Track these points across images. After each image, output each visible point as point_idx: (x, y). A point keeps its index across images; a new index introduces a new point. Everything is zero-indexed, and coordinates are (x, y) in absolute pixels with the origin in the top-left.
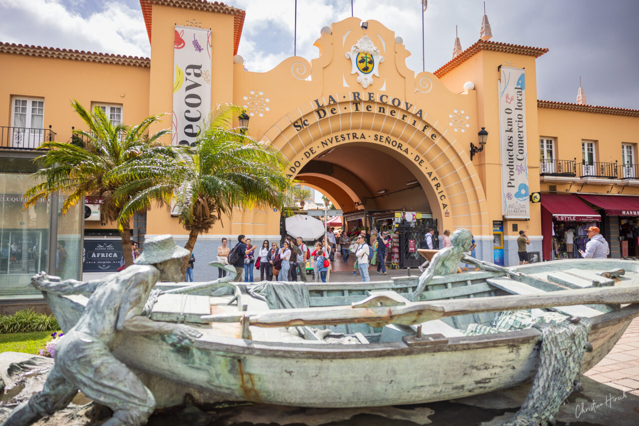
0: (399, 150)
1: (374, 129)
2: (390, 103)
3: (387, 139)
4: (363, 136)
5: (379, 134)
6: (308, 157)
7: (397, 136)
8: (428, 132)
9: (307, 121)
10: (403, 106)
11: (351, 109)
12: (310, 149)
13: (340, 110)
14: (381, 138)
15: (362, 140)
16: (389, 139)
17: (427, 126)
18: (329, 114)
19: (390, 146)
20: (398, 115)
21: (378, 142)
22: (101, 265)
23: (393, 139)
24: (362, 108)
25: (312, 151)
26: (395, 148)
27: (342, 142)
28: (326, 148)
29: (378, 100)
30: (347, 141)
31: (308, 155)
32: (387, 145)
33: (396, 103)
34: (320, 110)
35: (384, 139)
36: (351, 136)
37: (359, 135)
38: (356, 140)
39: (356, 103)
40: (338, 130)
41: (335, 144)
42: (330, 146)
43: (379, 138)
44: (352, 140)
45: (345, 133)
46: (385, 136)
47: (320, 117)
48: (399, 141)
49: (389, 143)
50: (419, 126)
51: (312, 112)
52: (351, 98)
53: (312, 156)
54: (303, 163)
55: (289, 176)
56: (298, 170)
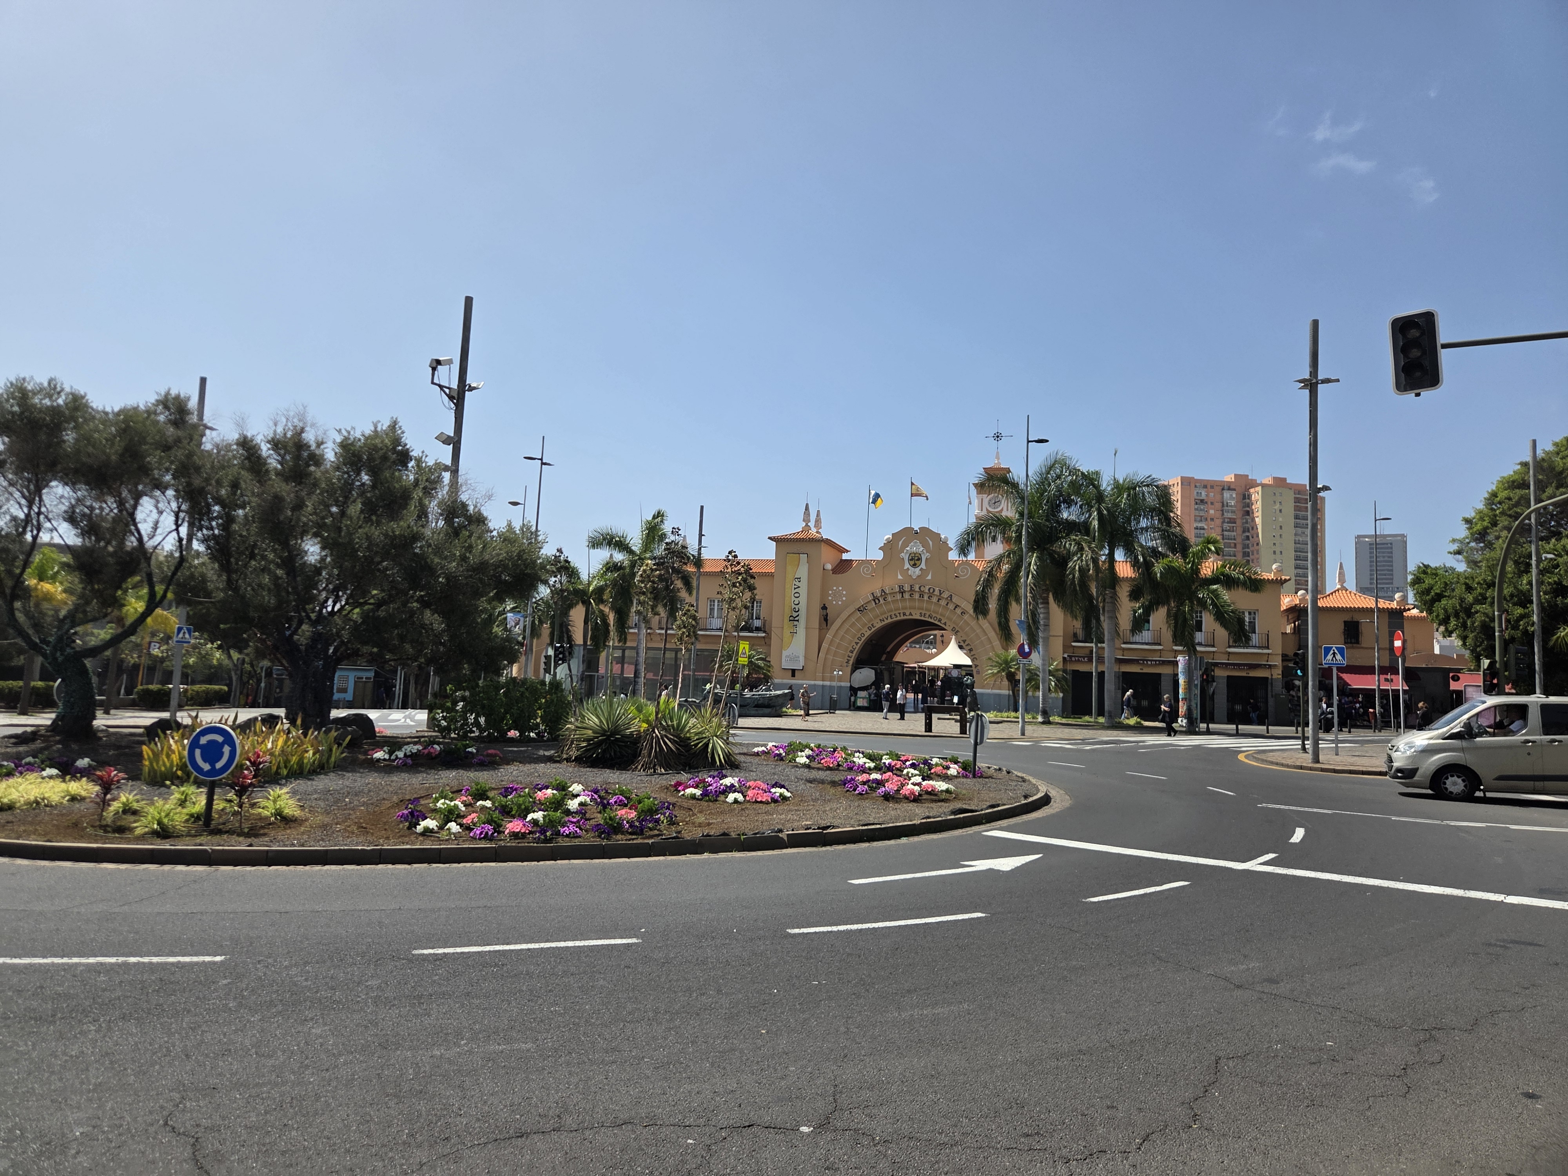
0: (939, 624)
1: (919, 609)
2: (927, 591)
4: (911, 614)
5: (923, 612)
6: (868, 631)
7: (937, 613)
8: (959, 611)
9: (867, 607)
10: (937, 592)
11: (899, 596)
12: (872, 625)
13: (889, 599)
15: (910, 617)
16: (931, 616)
17: (957, 606)
18: (882, 601)
19: (932, 621)
20: (935, 599)
21: (922, 618)
23: (934, 615)
24: (907, 596)
26: (936, 622)
27: (895, 619)
28: (883, 623)
29: (917, 589)
30: (899, 618)
31: (871, 629)
32: (929, 620)
33: (931, 591)
34: (875, 599)
35: (927, 616)
36: (902, 615)
37: (908, 614)
38: (905, 617)
39: (902, 592)
40: (892, 611)
41: (890, 620)
42: (886, 622)
43: (923, 615)
44: (902, 618)
45: (897, 612)
46: (928, 613)
47: (876, 604)
48: (939, 617)
50: (951, 606)
51: (869, 602)
52: (897, 590)
53: (873, 629)
54: (867, 635)
55: (857, 643)
56: (863, 639)
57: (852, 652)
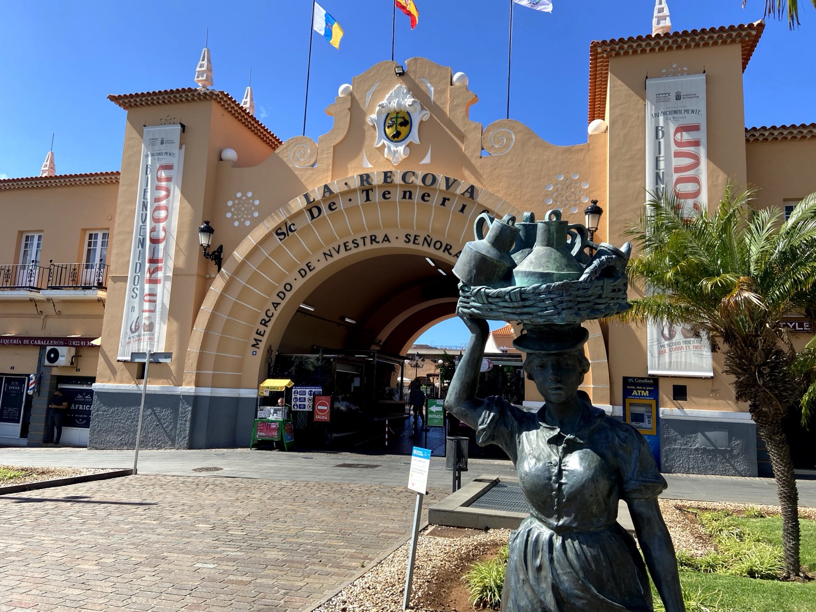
0: (445, 255)
1: (403, 226)
2: (419, 182)
3: (425, 239)
4: (386, 239)
5: (413, 233)
6: (303, 277)
9: (294, 225)
10: (440, 184)
11: (360, 198)
12: (307, 265)
13: (341, 204)
14: (415, 239)
15: (386, 245)
16: (429, 239)
18: (326, 212)
19: (431, 250)
20: (435, 200)
21: (411, 246)
22: (78, 418)
23: (435, 238)
24: (377, 196)
25: (309, 267)
27: (355, 251)
28: (331, 260)
29: (398, 180)
30: (361, 248)
31: (304, 274)
32: (425, 248)
33: (429, 181)
34: (312, 207)
35: (421, 240)
36: (368, 241)
37: (380, 238)
38: (375, 246)
39: (366, 190)
40: (346, 234)
41: (343, 254)
42: (336, 257)
43: (412, 238)
45: (358, 236)
46: (422, 234)
47: (313, 217)
48: (445, 241)
49: (429, 245)
50: (472, 213)
51: (301, 211)
52: (358, 184)
53: (310, 274)
54: (296, 286)
55: (276, 305)
56: (289, 295)
57: (265, 323)
